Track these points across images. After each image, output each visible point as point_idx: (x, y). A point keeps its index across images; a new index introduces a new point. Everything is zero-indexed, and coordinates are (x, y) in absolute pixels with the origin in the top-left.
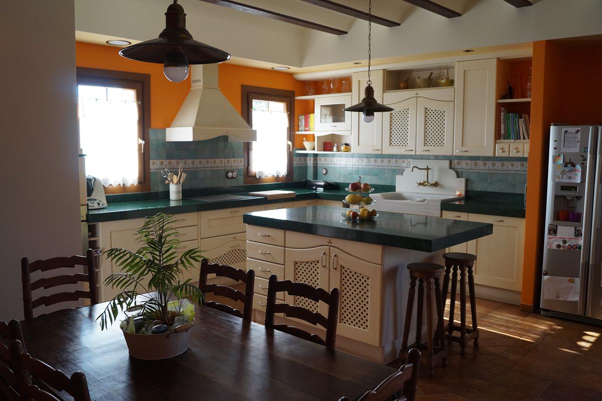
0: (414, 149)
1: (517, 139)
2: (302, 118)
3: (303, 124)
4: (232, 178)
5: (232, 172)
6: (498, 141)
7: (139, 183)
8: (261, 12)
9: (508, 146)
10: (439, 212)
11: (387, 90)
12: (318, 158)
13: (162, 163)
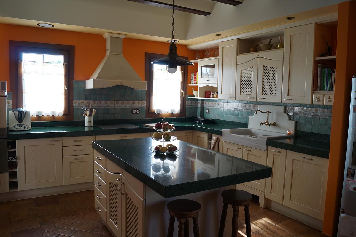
0: (255, 97)
1: (330, 90)
2: (193, 75)
3: (193, 79)
4: (136, 113)
5: (136, 110)
6: (315, 92)
7: (64, 115)
8: (164, 5)
9: (322, 96)
10: (266, 147)
11: (239, 54)
12: (205, 102)
13: (82, 103)
